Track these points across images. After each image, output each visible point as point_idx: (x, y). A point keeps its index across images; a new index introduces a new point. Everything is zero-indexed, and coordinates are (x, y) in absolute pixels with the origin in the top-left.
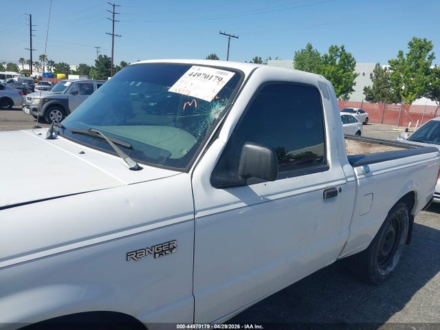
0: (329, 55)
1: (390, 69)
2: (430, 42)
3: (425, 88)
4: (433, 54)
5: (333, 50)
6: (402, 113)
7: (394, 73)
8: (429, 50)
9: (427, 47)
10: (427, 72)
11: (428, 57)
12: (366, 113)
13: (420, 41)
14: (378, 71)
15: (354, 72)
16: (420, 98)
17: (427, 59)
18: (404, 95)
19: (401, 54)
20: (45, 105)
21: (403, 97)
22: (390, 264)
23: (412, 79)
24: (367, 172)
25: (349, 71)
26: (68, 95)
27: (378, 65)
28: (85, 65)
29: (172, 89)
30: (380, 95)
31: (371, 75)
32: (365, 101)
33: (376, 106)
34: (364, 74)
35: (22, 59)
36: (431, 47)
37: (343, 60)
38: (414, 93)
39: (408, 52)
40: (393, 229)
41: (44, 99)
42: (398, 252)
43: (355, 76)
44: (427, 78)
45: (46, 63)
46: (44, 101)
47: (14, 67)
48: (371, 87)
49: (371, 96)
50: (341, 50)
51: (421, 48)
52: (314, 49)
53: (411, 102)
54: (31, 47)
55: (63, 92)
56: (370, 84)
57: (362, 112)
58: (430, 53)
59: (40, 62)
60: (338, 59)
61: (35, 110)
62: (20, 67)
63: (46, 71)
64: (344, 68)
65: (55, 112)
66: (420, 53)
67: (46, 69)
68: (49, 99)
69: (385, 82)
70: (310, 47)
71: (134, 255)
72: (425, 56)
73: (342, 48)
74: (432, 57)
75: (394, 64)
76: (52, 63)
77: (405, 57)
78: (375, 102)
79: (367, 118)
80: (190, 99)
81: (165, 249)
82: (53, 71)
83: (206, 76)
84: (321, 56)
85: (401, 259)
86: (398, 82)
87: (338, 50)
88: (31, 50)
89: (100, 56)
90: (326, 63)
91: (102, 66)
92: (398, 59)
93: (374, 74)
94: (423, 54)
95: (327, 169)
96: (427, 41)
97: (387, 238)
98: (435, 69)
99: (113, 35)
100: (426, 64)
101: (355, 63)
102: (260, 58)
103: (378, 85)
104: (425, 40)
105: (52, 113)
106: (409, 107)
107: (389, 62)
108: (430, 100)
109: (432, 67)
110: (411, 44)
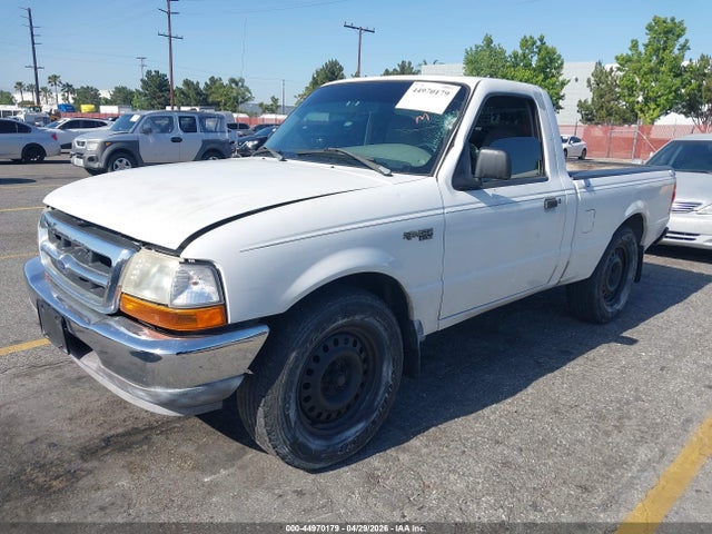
0: (520, 52)
1: (619, 69)
2: (681, 23)
3: (675, 98)
4: (687, 41)
5: (527, 43)
6: (639, 139)
7: (624, 76)
8: (679, 36)
9: (677, 31)
10: (678, 72)
11: (678, 47)
12: (582, 143)
13: (664, 22)
14: (600, 75)
15: (561, 78)
16: (667, 113)
17: (676, 51)
18: (642, 111)
19: (635, 45)
20: (107, 152)
21: (640, 114)
22: (618, 301)
23: (653, 84)
24: (588, 186)
25: (553, 76)
26: (138, 134)
27: (600, 64)
28: (124, 88)
29: (399, 106)
30: (604, 112)
31: (589, 81)
32: (579, 123)
33: (598, 131)
34: (577, 80)
35: (20, 84)
36: (683, 30)
37: (543, 59)
38: (658, 106)
39: (646, 42)
40: (618, 260)
41: (105, 142)
42: (626, 288)
43: (563, 84)
44: (677, 81)
45: (59, 88)
46: (104, 145)
47: (8, 97)
48: (590, 102)
49: (589, 115)
50: (539, 43)
51: (666, 32)
52: (495, 43)
53: (653, 121)
54: (35, 63)
55: (131, 130)
56: (588, 96)
57: (575, 140)
58: (682, 41)
59: (49, 87)
60: (536, 58)
61: (91, 159)
62: (18, 97)
63: (61, 102)
64: (544, 72)
65: (121, 161)
66: (665, 42)
67: (60, 98)
68: (112, 143)
69: (611, 91)
70: (489, 41)
71: (408, 236)
72: (673, 46)
73: (541, 40)
74: (684, 47)
75: (624, 61)
76: (68, 88)
77: (641, 49)
78: (597, 124)
79: (585, 149)
80: (421, 113)
81: (426, 234)
82: (72, 101)
83: (432, 92)
84: (507, 54)
85: (630, 296)
86: (631, 90)
87: (534, 43)
88: (36, 68)
89: (149, 73)
90: (515, 65)
91: (154, 88)
92: (630, 53)
93: (592, 79)
94: (670, 43)
95: (547, 179)
96: (677, 21)
97: (613, 271)
98: (690, 66)
99: (170, 37)
100: (675, 59)
101: (562, 64)
102: (410, 63)
103: (601, 96)
104: (673, 20)
105: (117, 162)
106: (650, 129)
107: (617, 58)
108: (683, 116)
109: (685, 63)
110: (650, 28)
